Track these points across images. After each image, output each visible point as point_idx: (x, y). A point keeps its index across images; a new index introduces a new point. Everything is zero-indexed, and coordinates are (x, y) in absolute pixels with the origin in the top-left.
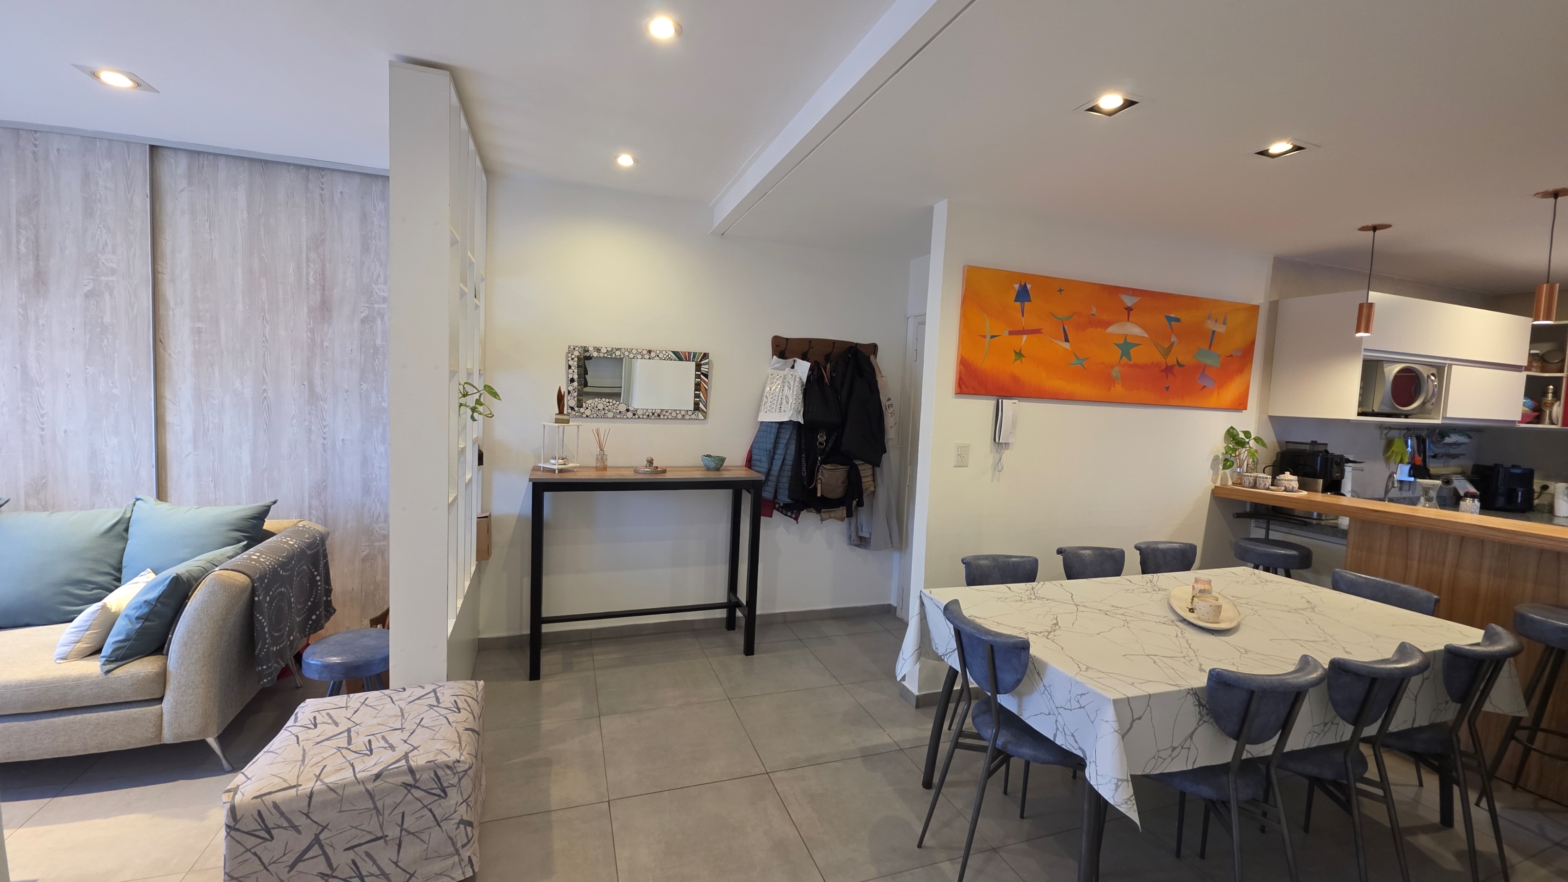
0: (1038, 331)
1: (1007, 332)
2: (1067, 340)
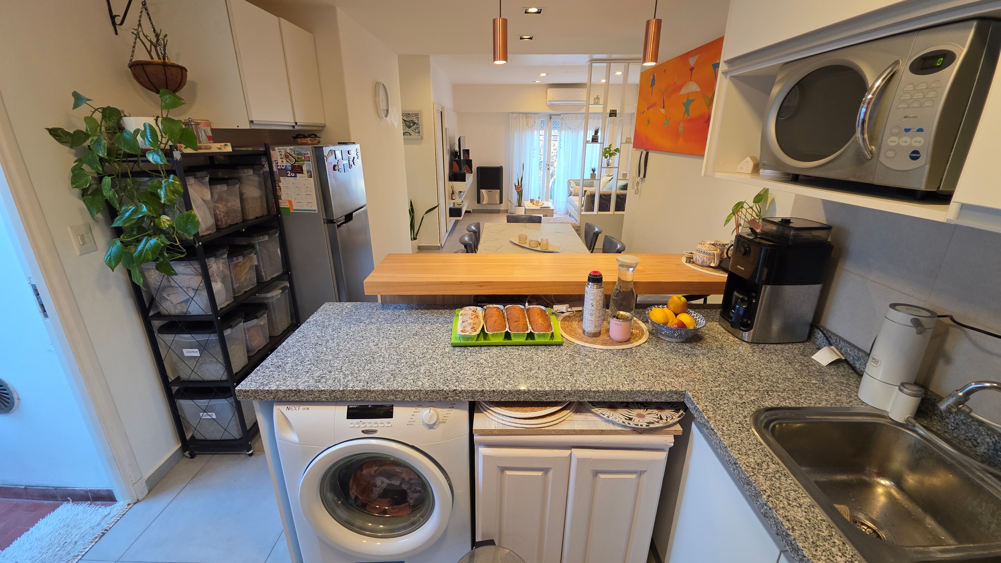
0: (655, 105)
1: (647, 109)
2: (664, 108)
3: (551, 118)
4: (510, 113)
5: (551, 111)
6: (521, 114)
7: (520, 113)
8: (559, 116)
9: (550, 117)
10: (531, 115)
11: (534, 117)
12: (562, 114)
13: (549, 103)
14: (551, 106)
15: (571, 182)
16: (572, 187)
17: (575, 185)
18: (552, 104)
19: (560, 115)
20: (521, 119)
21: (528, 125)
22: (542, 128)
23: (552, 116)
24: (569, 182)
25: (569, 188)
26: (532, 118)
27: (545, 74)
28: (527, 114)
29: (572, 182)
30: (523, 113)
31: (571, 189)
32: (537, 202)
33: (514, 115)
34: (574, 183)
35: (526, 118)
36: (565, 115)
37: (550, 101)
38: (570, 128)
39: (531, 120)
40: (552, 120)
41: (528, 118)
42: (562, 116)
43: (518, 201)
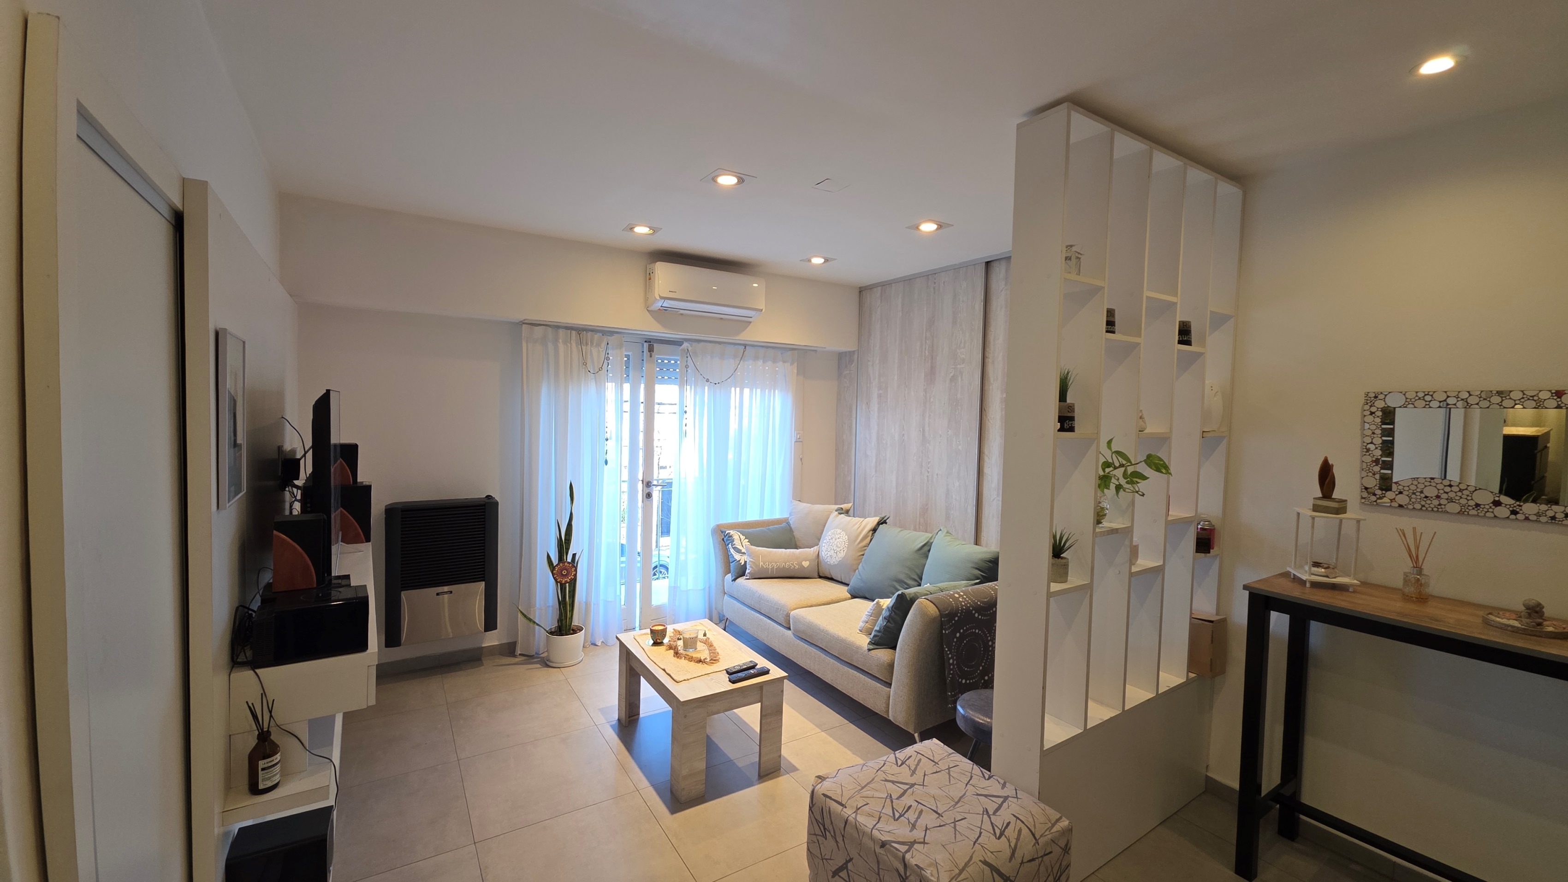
3: (651, 350)
4: (523, 323)
5: (655, 329)
6: (561, 332)
7: (557, 327)
8: (678, 347)
10: (597, 336)
11: (604, 343)
12: (686, 340)
13: (656, 305)
14: (662, 315)
15: (731, 532)
16: (738, 551)
17: (746, 542)
18: (666, 309)
19: (680, 344)
20: (561, 346)
21: (585, 364)
22: (627, 377)
23: (657, 345)
24: (723, 536)
25: (726, 554)
26: (599, 345)
28: (581, 332)
30: (569, 328)
31: (737, 556)
33: (539, 331)
34: (743, 537)
35: (580, 343)
36: (694, 344)
37: (662, 298)
38: (708, 380)
39: (595, 351)
40: (656, 356)
41: (587, 344)
42: (686, 345)
43: (561, 614)
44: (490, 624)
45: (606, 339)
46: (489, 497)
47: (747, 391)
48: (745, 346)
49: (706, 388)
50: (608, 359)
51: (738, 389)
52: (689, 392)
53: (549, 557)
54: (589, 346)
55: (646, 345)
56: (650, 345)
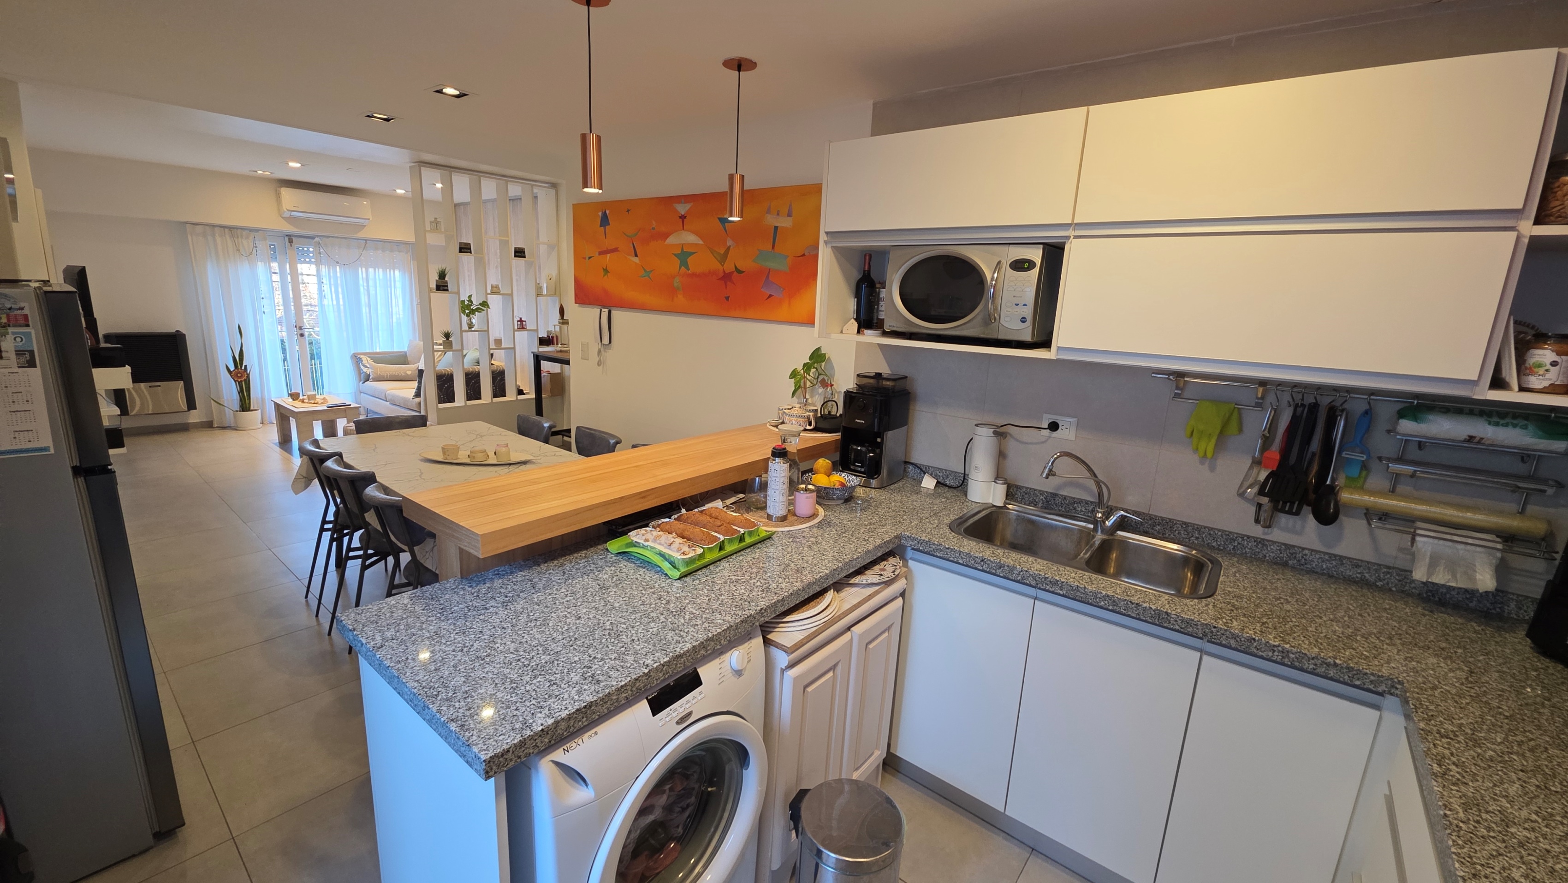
0: (615, 250)
1: (597, 253)
2: (636, 255)
3: (291, 241)
4: (187, 223)
5: (290, 229)
6: (217, 229)
7: (213, 226)
8: (311, 240)
9: (290, 238)
10: (244, 233)
11: (251, 238)
12: (318, 236)
13: (287, 214)
14: (291, 220)
15: (361, 356)
16: (366, 367)
17: (371, 362)
18: (295, 217)
19: (313, 238)
20: (218, 239)
21: (238, 250)
22: (274, 258)
23: (294, 239)
24: (357, 359)
25: (359, 369)
26: (247, 238)
27: (299, 165)
28: (230, 228)
29: (364, 358)
30: (222, 227)
31: (365, 370)
32: (311, 398)
33: (199, 229)
34: (369, 359)
35: (232, 236)
36: (324, 239)
37: (288, 210)
38: (338, 263)
39: (245, 242)
40: (295, 245)
41: (238, 237)
42: (317, 239)
43: (241, 400)
44: (191, 404)
45: (252, 234)
46: (177, 331)
47: (371, 270)
48: (366, 240)
49: (338, 268)
50: (256, 247)
51: (364, 269)
52: (324, 270)
53: (227, 367)
54: (240, 239)
55: (287, 238)
56: (289, 239)
